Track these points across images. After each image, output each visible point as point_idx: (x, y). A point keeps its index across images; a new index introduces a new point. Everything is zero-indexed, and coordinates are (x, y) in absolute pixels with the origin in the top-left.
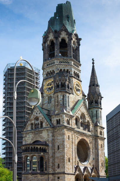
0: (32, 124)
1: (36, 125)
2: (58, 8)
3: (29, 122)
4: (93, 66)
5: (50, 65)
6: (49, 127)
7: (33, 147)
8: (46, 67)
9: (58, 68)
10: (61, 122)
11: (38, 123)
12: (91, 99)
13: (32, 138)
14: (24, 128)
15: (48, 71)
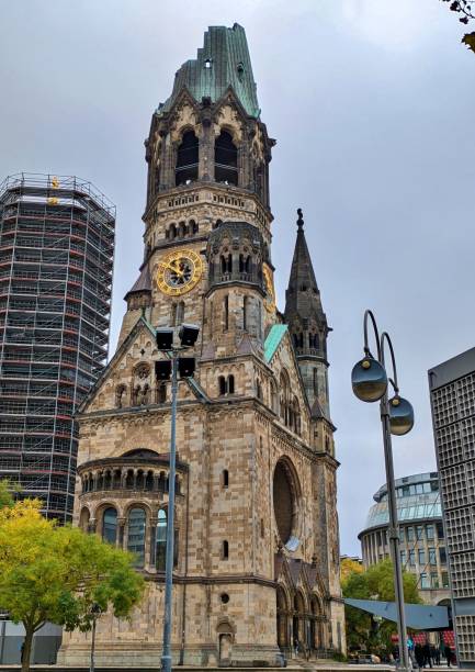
0: (122, 389)
1: (136, 392)
2: (209, 38)
3: (110, 381)
4: (301, 232)
5: (182, 206)
6: (194, 402)
7: (135, 470)
8: (164, 210)
9: (211, 216)
10: (236, 386)
11: (147, 387)
12: (298, 329)
13: (119, 439)
14: (89, 402)
15: (173, 221)
